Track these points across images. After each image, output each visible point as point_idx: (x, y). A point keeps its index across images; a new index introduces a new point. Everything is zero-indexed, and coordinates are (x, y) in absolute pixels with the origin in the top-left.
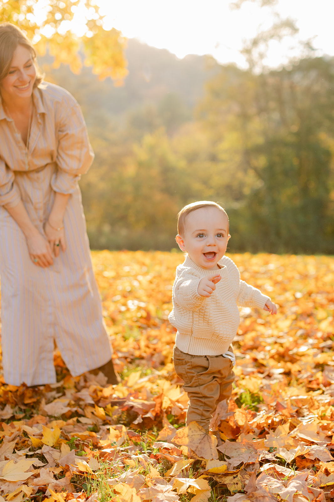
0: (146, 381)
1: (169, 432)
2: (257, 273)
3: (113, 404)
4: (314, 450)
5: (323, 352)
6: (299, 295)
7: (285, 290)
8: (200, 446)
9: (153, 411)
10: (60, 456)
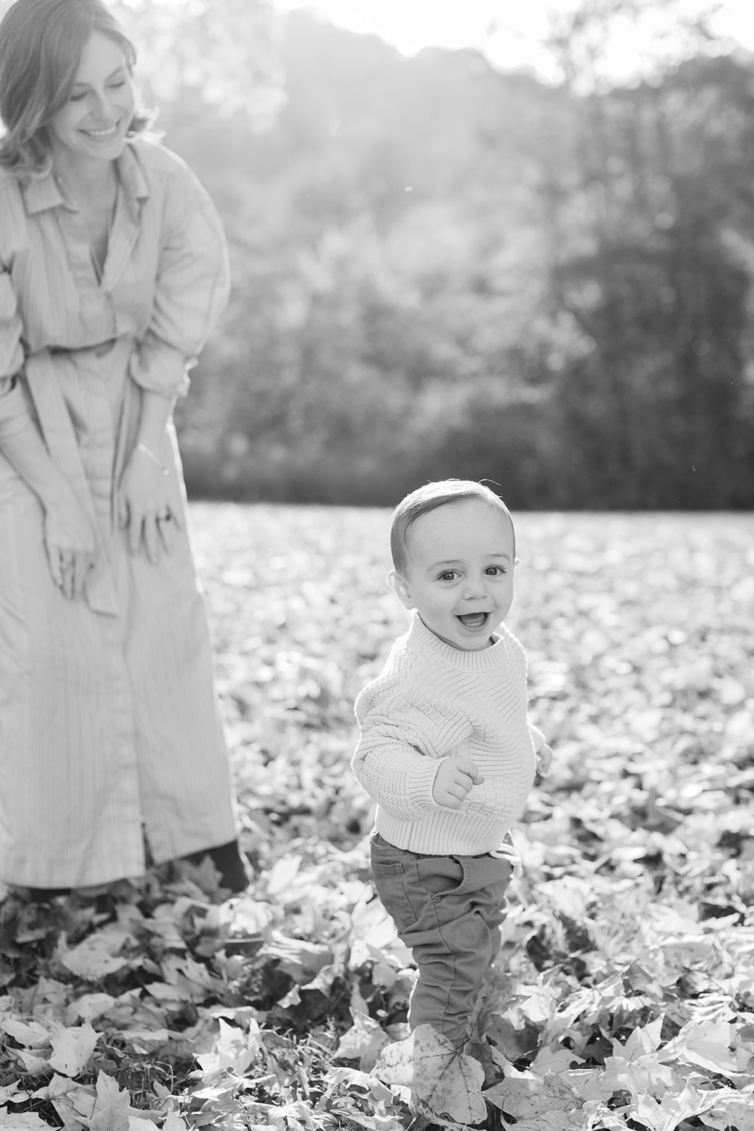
0: (314, 883)
1: (364, 1036)
2: (581, 574)
3: (231, 950)
4: (724, 1104)
5: (737, 801)
6: (677, 637)
7: (646, 624)
8: (440, 1085)
9: (328, 970)
10: (94, 1106)
